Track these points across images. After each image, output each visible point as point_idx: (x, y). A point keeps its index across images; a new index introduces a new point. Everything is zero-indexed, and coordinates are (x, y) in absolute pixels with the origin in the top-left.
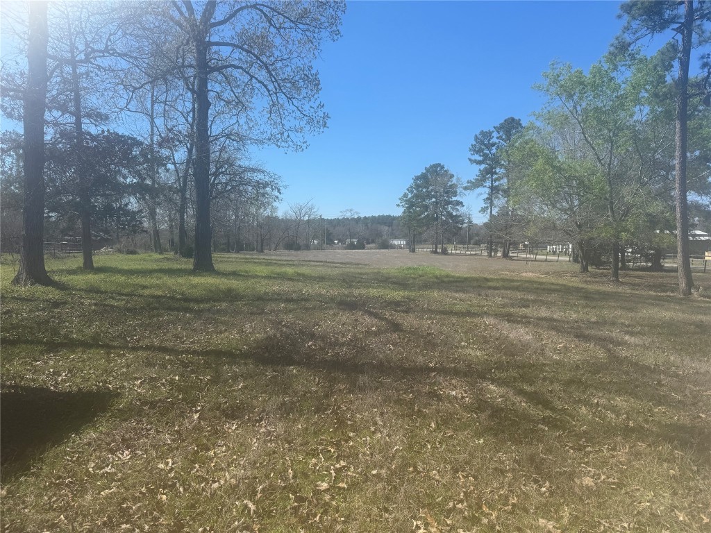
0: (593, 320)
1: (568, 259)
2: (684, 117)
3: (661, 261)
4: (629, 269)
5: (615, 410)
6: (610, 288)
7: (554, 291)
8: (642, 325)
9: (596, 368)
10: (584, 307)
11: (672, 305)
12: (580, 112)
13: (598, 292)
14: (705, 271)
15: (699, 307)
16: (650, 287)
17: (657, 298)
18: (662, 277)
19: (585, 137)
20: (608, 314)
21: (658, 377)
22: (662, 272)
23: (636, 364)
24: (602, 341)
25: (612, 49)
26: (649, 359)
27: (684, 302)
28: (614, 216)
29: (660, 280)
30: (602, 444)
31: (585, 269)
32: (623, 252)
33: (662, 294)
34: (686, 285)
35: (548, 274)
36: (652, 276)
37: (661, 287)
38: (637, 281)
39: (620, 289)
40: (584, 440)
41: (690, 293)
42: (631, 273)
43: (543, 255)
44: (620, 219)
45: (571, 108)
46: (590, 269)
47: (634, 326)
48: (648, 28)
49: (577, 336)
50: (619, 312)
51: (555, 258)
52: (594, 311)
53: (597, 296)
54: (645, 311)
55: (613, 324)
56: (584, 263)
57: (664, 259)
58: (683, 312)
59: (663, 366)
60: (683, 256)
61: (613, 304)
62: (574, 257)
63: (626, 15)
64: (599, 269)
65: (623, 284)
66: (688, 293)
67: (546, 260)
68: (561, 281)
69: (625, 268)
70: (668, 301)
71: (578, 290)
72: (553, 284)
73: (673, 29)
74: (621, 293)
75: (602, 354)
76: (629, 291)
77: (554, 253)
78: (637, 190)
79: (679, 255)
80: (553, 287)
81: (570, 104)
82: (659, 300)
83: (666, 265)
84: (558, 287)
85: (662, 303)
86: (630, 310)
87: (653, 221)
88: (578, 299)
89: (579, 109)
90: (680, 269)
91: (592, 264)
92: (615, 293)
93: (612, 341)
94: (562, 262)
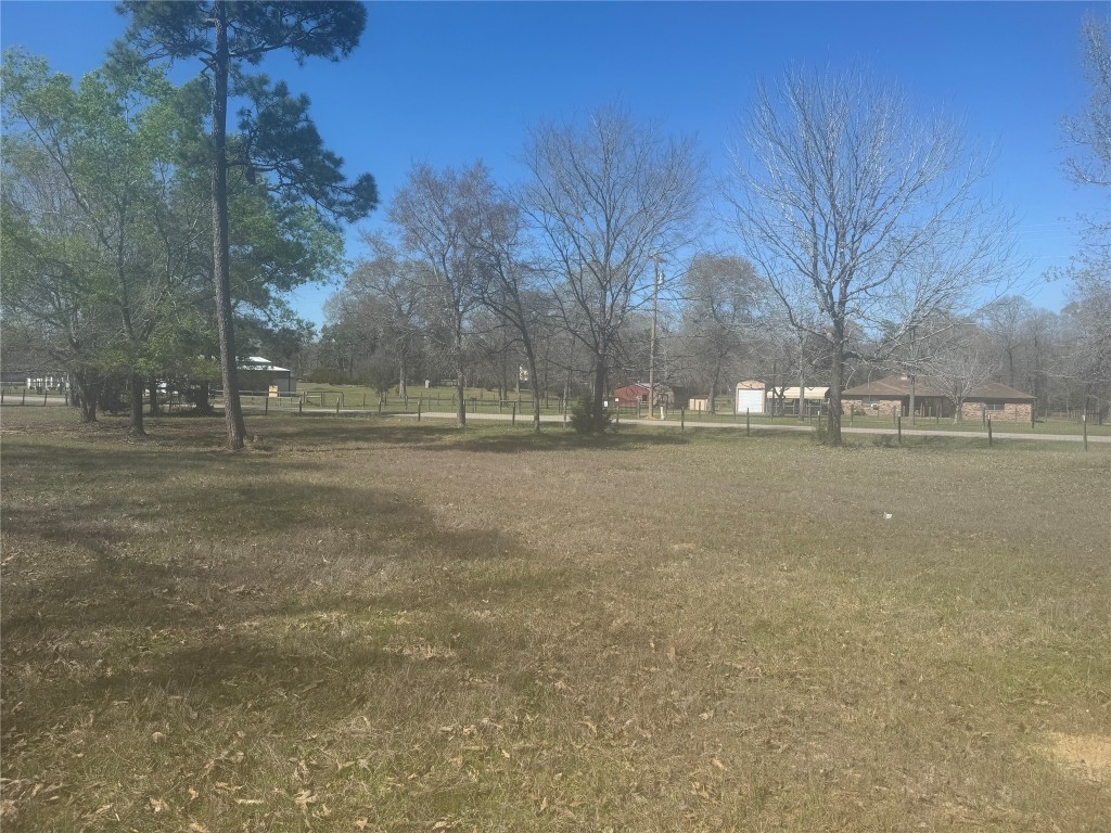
0: (86, 502)
1: (63, 400)
2: (222, 193)
3: (209, 400)
4: (163, 414)
5: (83, 655)
6: (127, 445)
7: (23, 458)
8: (163, 502)
9: (68, 587)
10: (73, 481)
11: (216, 465)
12: (65, 153)
13: (107, 455)
14: (266, 413)
15: (251, 464)
16: (190, 440)
17: (198, 456)
18: (210, 424)
19: (77, 196)
20: (112, 489)
21: (170, 581)
22: (210, 415)
23: (143, 566)
24: (89, 538)
25: (110, 60)
26: (164, 555)
27: (232, 459)
28: (131, 332)
29: (207, 429)
30: (48, 726)
31: (90, 417)
32: (153, 388)
33: (205, 449)
34: (237, 434)
35: (22, 428)
36: (195, 424)
37: (207, 439)
38: (175, 431)
39: (144, 446)
40: (14, 729)
41: (242, 445)
42: (167, 419)
43: (18, 394)
44: (142, 336)
45: (50, 143)
46: (99, 416)
47: (151, 504)
48: (165, 47)
49: (48, 536)
50: (133, 484)
51: (41, 399)
52: (90, 487)
53: (102, 462)
54: (174, 479)
55: (118, 505)
56: (88, 407)
57: (213, 397)
58: (228, 474)
59: (182, 561)
60: (231, 393)
61: (126, 472)
62: (72, 398)
63: (131, 14)
64: (117, 416)
65: (150, 437)
66: (239, 445)
67: (23, 404)
68: (43, 440)
69: (156, 412)
70: (211, 459)
71: (71, 452)
72: (26, 446)
73: (201, 59)
74: (144, 453)
75: (87, 561)
76: (157, 449)
77: (40, 391)
78: (164, 293)
79: (226, 391)
80: (25, 451)
81: (46, 135)
82: (199, 459)
83: (216, 406)
84: (34, 451)
85: (201, 463)
86: (152, 478)
87: (190, 342)
88: (66, 470)
89: (63, 146)
90: (228, 412)
91: (104, 409)
92: (134, 453)
93: (109, 534)
94: (53, 405)
